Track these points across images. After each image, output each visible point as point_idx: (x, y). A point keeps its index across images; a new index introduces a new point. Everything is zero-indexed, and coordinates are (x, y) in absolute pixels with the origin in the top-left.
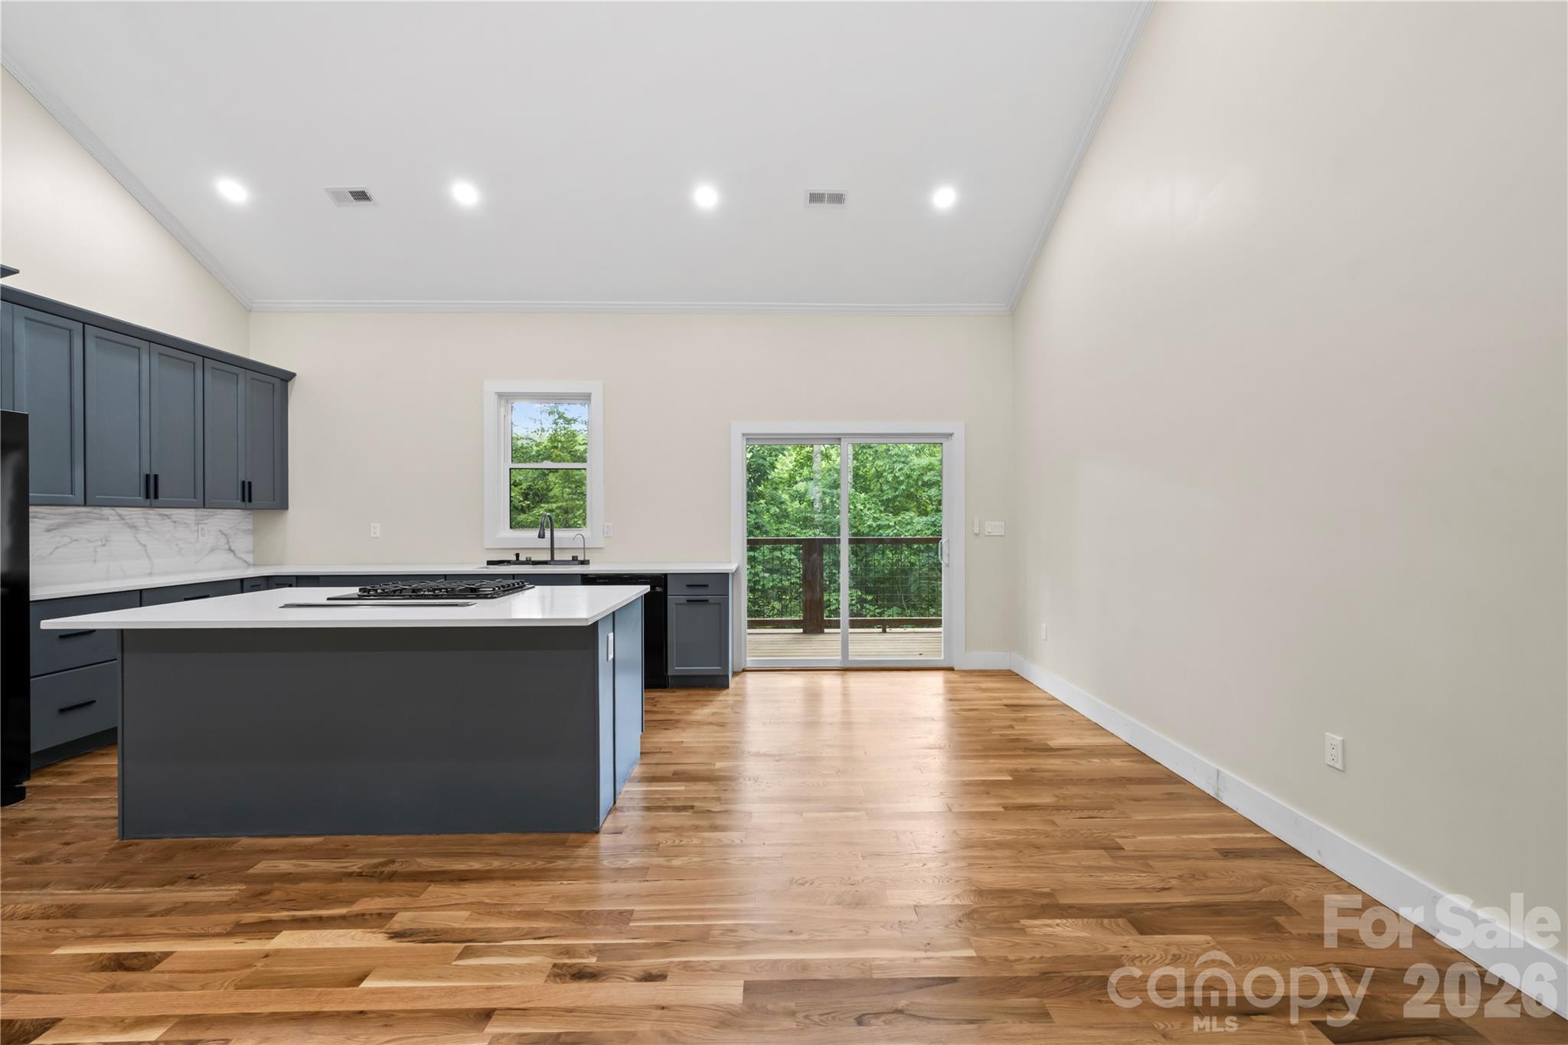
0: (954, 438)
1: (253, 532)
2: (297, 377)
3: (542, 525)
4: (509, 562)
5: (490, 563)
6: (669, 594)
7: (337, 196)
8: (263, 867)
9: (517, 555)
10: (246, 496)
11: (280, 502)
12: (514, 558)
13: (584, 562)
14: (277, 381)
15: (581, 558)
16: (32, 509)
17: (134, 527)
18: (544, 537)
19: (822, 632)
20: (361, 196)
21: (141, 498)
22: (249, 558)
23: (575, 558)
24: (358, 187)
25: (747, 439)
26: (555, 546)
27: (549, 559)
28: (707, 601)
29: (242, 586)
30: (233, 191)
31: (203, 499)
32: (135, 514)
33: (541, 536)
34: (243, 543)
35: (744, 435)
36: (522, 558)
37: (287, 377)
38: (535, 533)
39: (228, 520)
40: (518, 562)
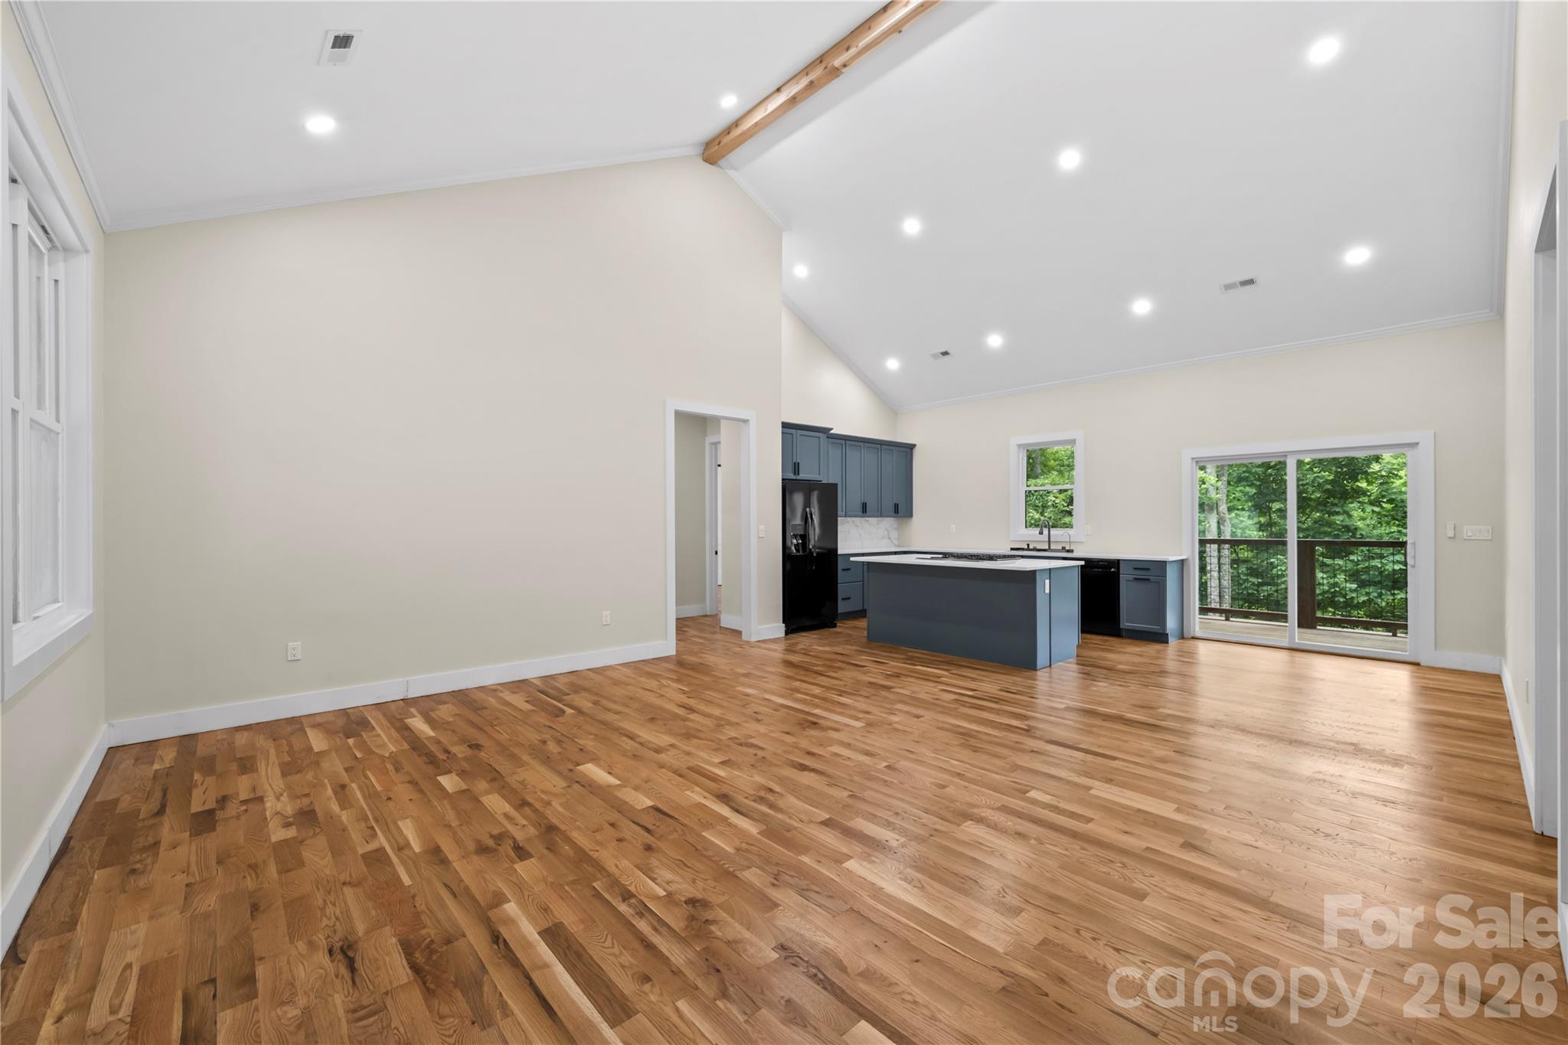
0: (1420, 446)
1: (897, 529)
2: (917, 447)
3: (1042, 527)
4: (1023, 549)
5: (1012, 549)
6: (1121, 572)
7: (934, 356)
8: (910, 654)
9: (1028, 545)
10: (896, 509)
11: (909, 514)
12: (1026, 547)
13: (1072, 551)
14: (908, 450)
15: (1067, 548)
16: (839, 518)
17: (856, 526)
18: (1042, 534)
19: (1315, 628)
20: (945, 353)
21: (861, 513)
22: (896, 542)
23: (1063, 548)
24: (943, 350)
25: (1197, 462)
26: (1052, 540)
27: (1047, 548)
28: (1149, 580)
29: (896, 553)
30: (893, 364)
31: (880, 514)
32: (857, 520)
33: (1041, 533)
34: (894, 534)
35: (1193, 459)
36: (1031, 547)
37: (911, 447)
38: (1037, 530)
39: (888, 523)
40: (1028, 549)
